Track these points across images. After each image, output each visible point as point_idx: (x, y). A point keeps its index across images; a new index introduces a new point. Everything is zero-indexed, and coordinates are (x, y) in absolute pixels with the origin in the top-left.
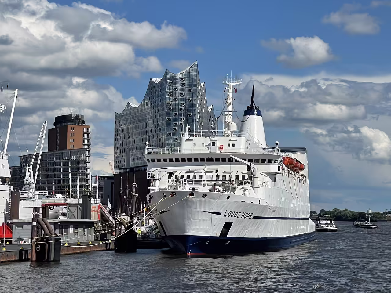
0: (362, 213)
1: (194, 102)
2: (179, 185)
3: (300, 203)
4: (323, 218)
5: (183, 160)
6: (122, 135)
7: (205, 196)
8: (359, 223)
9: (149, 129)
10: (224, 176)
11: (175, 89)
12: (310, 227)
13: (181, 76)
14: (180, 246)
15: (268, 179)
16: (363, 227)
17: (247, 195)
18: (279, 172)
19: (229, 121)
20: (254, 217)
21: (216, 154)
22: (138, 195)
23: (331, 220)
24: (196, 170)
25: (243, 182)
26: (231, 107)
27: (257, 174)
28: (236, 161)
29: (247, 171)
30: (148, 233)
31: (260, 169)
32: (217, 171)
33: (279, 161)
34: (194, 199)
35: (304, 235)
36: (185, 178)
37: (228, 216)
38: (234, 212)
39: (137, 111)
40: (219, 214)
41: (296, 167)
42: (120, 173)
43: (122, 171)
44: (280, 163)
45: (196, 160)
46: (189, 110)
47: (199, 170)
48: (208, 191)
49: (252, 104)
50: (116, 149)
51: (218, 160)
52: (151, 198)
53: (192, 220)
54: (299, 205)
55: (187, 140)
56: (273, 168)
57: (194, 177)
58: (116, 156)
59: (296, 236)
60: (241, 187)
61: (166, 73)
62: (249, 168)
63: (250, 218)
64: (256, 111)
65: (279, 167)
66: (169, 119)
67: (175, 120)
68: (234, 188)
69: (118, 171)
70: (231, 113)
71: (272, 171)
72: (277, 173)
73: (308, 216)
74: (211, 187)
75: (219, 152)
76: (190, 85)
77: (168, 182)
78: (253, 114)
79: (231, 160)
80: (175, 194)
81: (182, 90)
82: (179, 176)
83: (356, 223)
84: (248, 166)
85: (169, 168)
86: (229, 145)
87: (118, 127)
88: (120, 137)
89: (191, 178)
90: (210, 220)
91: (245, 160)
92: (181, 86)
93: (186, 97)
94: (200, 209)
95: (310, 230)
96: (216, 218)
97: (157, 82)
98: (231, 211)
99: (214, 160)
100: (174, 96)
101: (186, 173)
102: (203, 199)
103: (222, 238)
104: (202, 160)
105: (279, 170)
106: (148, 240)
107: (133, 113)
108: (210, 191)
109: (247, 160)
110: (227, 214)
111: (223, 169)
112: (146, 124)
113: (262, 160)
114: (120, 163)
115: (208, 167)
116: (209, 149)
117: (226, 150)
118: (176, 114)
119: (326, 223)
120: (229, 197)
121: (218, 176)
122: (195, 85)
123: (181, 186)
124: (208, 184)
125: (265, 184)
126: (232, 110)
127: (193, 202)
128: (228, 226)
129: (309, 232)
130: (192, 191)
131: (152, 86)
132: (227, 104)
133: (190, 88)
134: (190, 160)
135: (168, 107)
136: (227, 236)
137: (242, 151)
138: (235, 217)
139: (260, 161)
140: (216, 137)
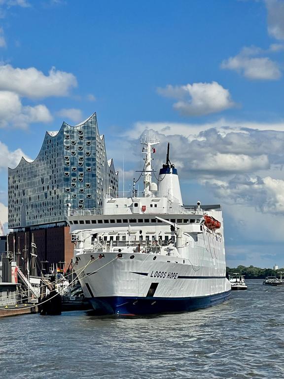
0: (269, 269)
1: (93, 156)
2: (103, 247)
3: (218, 261)
4: (233, 276)
5: (106, 221)
6: (17, 192)
7: (132, 257)
8: (271, 281)
9: (45, 185)
10: (148, 237)
11: (73, 142)
12: (226, 285)
13: (78, 128)
14: (109, 307)
15: (191, 239)
16: (275, 284)
17: (172, 255)
18: (201, 232)
19: (148, 181)
20: (179, 277)
21: (138, 215)
22: (37, 256)
23: (241, 277)
24: (120, 231)
25: (166, 242)
26: (150, 167)
27: (181, 234)
28: (159, 221)
29: (170, 231)
30: (66, 295)
31: (183, 229)
32: (141, 232)
33: (201, 221)
34: (122, 260)
35: (222, 293)
36: (108, 239)
37: (155, 277)
38: (160, 272)
39: (33, 167)
40: (146, 274)
41: (213, 225)
42: (15, 233)
43: (17, 230)
44: (202, 222)
45: (119, 221)
46: (88, 165)
47: (123, 231)
48: (133, 252)
49: (167, 163)
50: (10, 207)
51: (141, 221)
52: (77, 260)
53: (120, 281)
54: (217, 263)
55: (109, 202)
56: (195, 227)
57: (118, 238)
58: (10, 214)
59: (215, 295)
60: (166, 247)
61: (64, 126)
62: (173, 228)
63: (175, 278)
64: (171, 169)
65: (201, 226)
66: (67, 174)
67: (74, 175)
68: (159, 249)
69: (12, 230)
70: (150, 173)
71: (194, 231)
72: (199, 233)
73: (225, 275)
74: (135, 248)
75: (141, 213)
76: (88, 138)
77: (92, 244)
78: (169, 173)
79: (154, 221)
80: (103, 256)
81: (80, 143)
82: (103, 237)
83: (267, 281)
84: (172, 226)
85: (93, 230)
86: (151, 206)
87: (12, 184)
88: (14, 195)
89: (115, 239)
90: (137, 281)
91: (168, 220)
92: (79, 139)
93: (85, 151)
94: (128, 270)
95: (227, 289)
96: (143, 279)
97: (53, 136)
98: (157, 272)
99: (137, 221)
100: (72, 151)
101: (109, 234)
102: (131, 260)
103: (149, 298)
104: (125, 221)
105: (201, 229)
106: (68, 303)
107: (28, 169)
108: (135, 252)
109: (170, 220)
110: (153, 275)
111: (147, 229)
112: (42, 180)
113: (184, 220)
114: (14, 221)
115: (132, 228)
116: (132, 210)
117: (149, 211)
118: (74, 169)
119: (235, 281)
120: (155, 257)
121: (141, 237)
122: (94, 138)
123: (106, 247)
124: (132, 245)
125: (188, 244)
126: (151, 170)
127: (120, 263)
128: (154, 286)
129: (226, 291)
130: (118, 252)
131: (48, 140)
132: (146, 164)
133: (89, 141)
134: (113, 221)
135: (66, 162)
136: (154, 296)
137: (165, 211)
138: (161, 277)
139: (183, 221)
140: (138, 198)
